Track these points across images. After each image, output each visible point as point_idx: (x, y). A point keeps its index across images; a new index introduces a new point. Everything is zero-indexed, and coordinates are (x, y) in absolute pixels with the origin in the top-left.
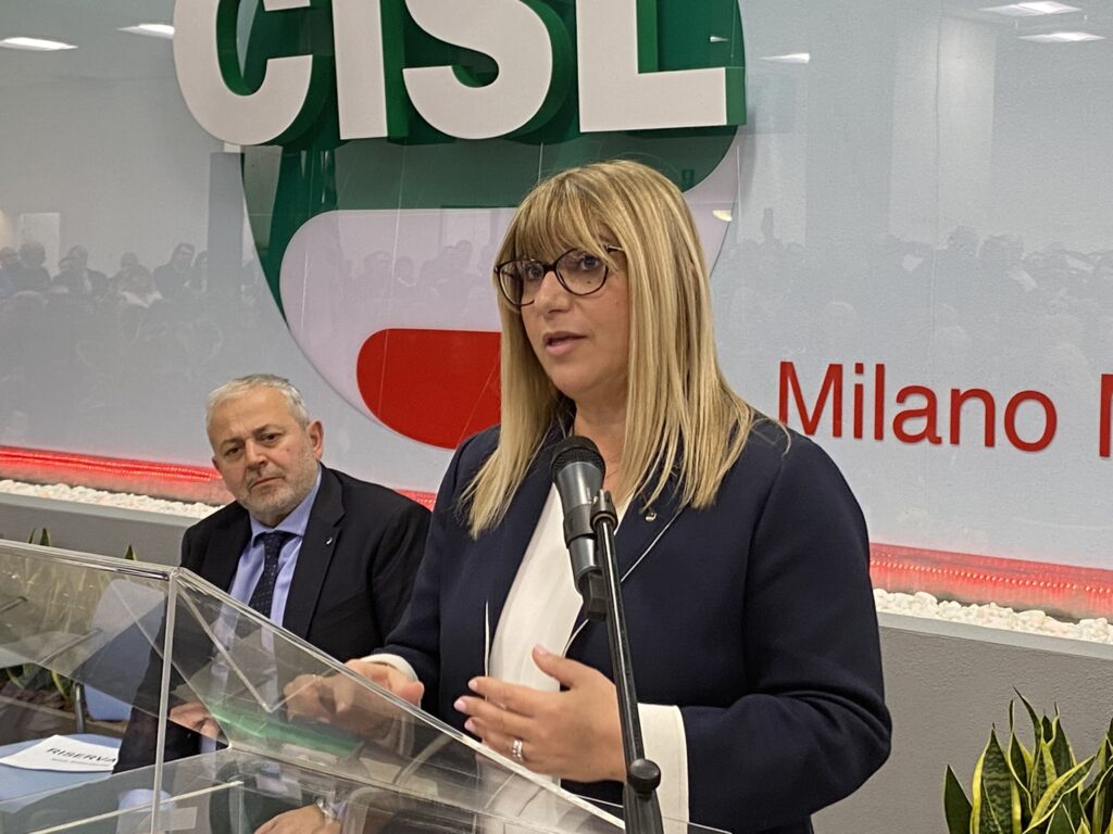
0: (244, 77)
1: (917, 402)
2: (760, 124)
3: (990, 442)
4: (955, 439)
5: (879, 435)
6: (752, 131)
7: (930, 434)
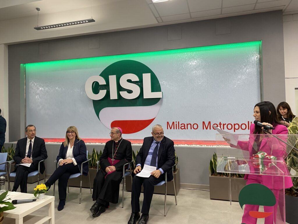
0: (96, 92)
1: (183, 125)
3: (191, 129)
4: (187, 129)
5: (179, 129)
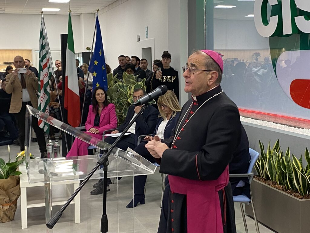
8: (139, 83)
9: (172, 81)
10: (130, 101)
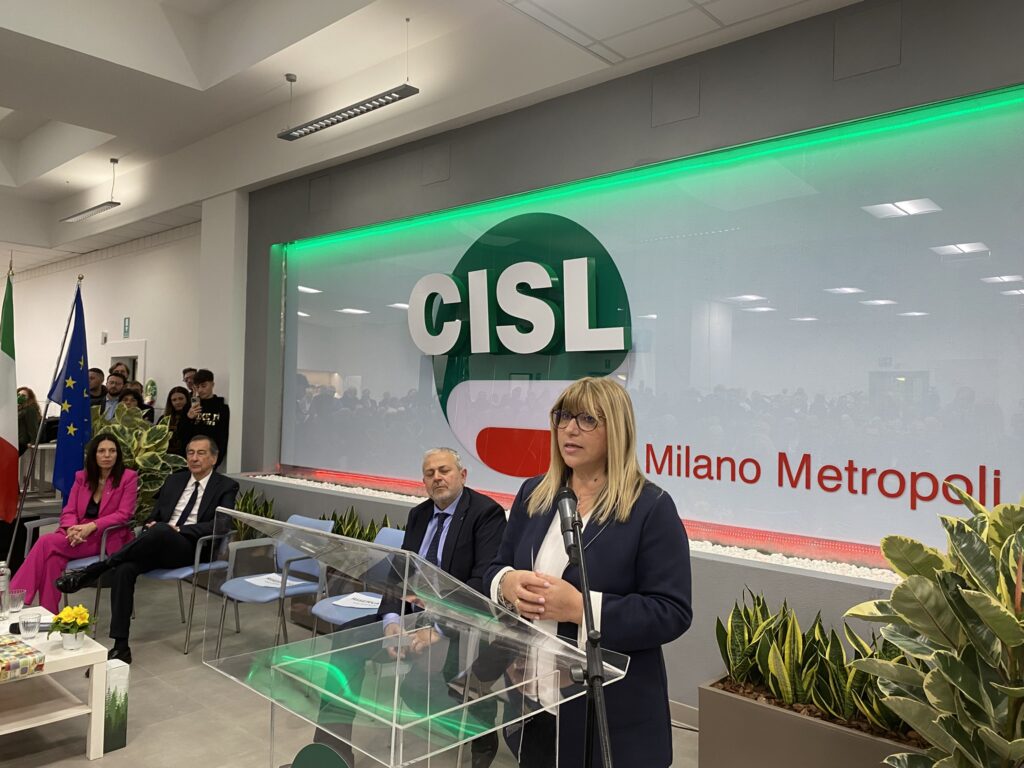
0: (435, 329)
1: (703, 462)
2: (638, 349)
3: (733, 479)
4: (719, 477)
5: (687, 475)
6: (634, 352)
7: (709, 475)
8: (159, 426)
9: (214, 424)
10: (140, 463)
